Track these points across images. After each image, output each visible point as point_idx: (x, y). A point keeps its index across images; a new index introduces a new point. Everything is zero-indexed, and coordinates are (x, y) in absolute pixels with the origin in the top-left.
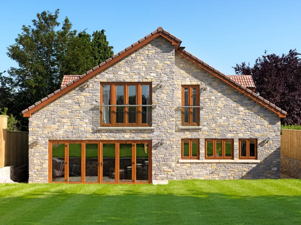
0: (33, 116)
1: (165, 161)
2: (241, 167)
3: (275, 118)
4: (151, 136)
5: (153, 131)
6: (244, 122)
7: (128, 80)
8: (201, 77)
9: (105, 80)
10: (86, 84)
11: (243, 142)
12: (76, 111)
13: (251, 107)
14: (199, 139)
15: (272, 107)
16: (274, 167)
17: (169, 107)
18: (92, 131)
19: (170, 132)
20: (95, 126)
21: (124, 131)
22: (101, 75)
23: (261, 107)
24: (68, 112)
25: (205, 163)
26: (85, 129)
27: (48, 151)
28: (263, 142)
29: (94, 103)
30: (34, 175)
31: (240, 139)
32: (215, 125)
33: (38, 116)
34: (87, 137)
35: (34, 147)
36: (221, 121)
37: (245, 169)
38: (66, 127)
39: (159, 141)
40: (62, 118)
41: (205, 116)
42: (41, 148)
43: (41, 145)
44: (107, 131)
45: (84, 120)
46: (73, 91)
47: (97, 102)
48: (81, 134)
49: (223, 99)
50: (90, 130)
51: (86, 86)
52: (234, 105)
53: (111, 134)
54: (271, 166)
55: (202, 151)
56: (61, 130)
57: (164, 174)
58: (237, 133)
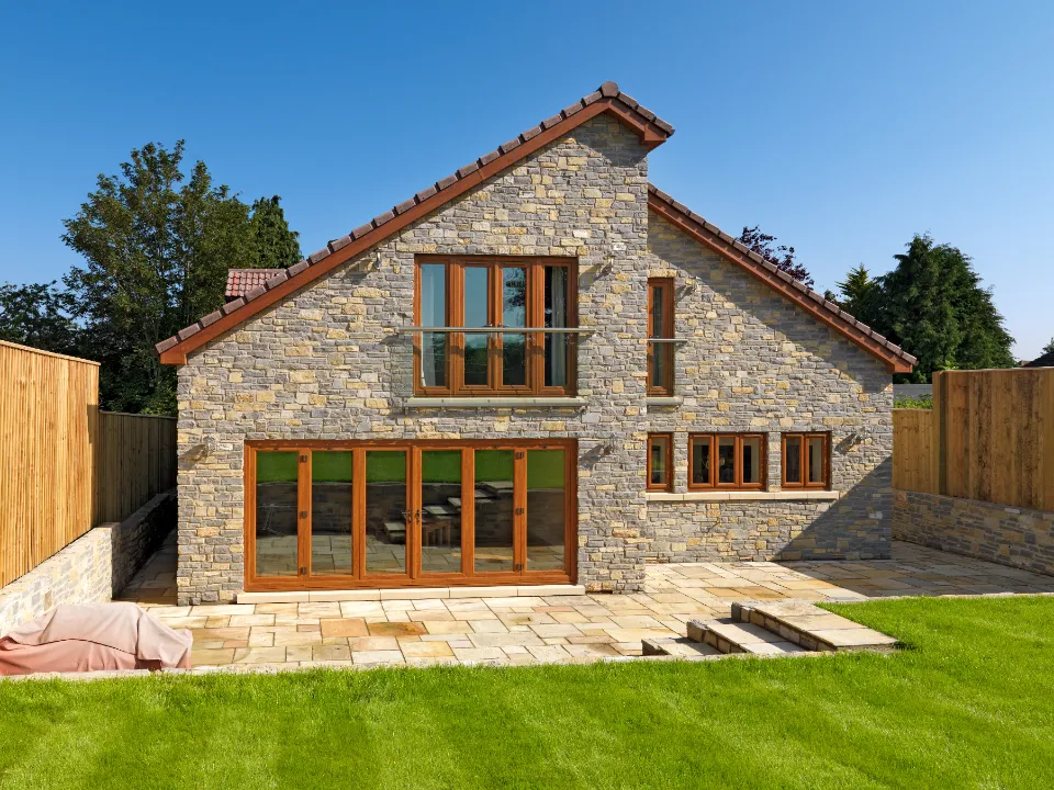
0: (191, 361)
1: (617, 503)
2: (787, 511)
3: (879, 374)
4: (575, 428)
5: (583, 411)
6: (796, 386)
7: (504, 250)
8: (679, 255)
9: (431, 249)
10: (370, 261)
11: (791, 440)
12: (336, 345)
13: (815, 343)
14: (671, 434)
15: (877, 343)
16: (876, 510)
17: (630, 335)
18: (388, 412)
19: (633, 412)
20: (398, 395)
21: (491, 411)
22: (417, 232)
23: (842, 343)
24: (311, 348)
25: (688, 502)
26: (368, 404)
27: (244, 477)
28: (848, 441)
29: (396, 319)
30: (195, 557)
31: (784, 434)
32: (716, 392)
33: (210, 360)
34: (372, 431)
35: (198, 466)
36: (734, 382)
37: (799, 517)
38: (303, 398)
39: (601, 442)
40: (291, 369)
41: (688, 368)
42: (219, 466)
43: (220, 458)
44: (438, 411)
45: (364, 376)
46: (327, 282)
47: (404, 316)
48: (355, 421)
49: (741, 318)
50: (382, 406)
51: (370, 265)
52: (769, 335)
53: (451, 421)
54: (869, 508)
55: (682, 468)
56: (287, 406)
57: (616, 546)
58: (776, 417)
